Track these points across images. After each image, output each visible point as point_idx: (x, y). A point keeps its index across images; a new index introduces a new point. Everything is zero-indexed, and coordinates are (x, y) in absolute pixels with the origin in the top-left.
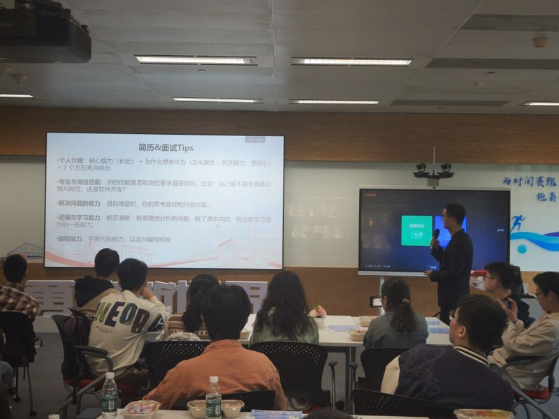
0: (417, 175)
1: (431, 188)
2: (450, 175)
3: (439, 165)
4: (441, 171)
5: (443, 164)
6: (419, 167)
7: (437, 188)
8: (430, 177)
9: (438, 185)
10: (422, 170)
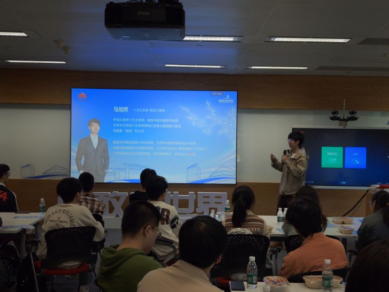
0: (332, 119)
1: (342, 128)
2: (356, 119)
3: (348, 112)
4: (349, 116)
5: (351, 111)
6: (334, 113)
7: (346, 128)
8: (341, 120)
9: (346, 126)
10: (336, 115)
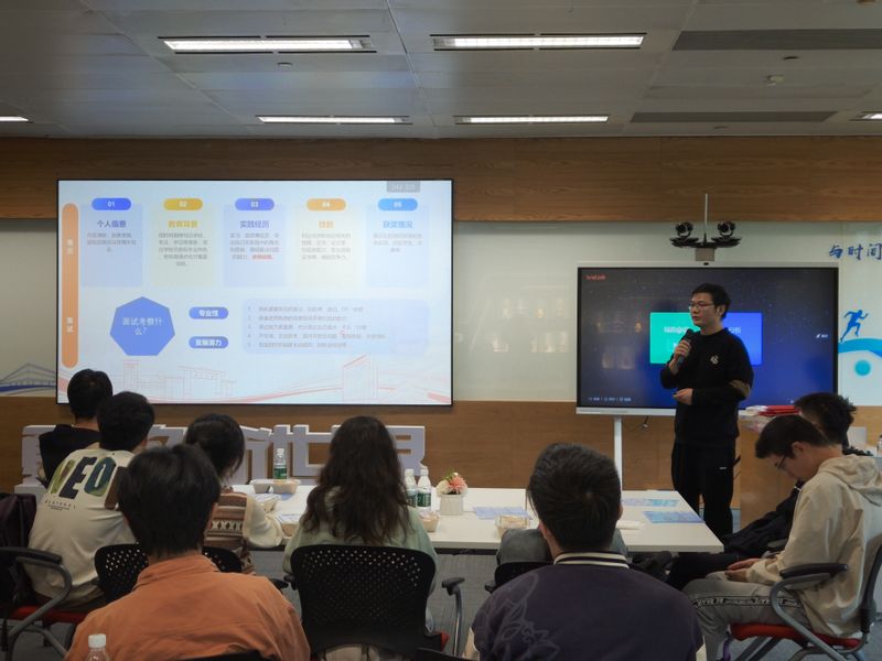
0: (678, 243)
1: (700, 264)
2: (733, 242)
3: (715, 226)
4: (717, 235)
5: (722, 223)
6: (680, 229)
7: (711, 265)
8: (698, 246)
9: (712, 260)
10: (686, 234)
